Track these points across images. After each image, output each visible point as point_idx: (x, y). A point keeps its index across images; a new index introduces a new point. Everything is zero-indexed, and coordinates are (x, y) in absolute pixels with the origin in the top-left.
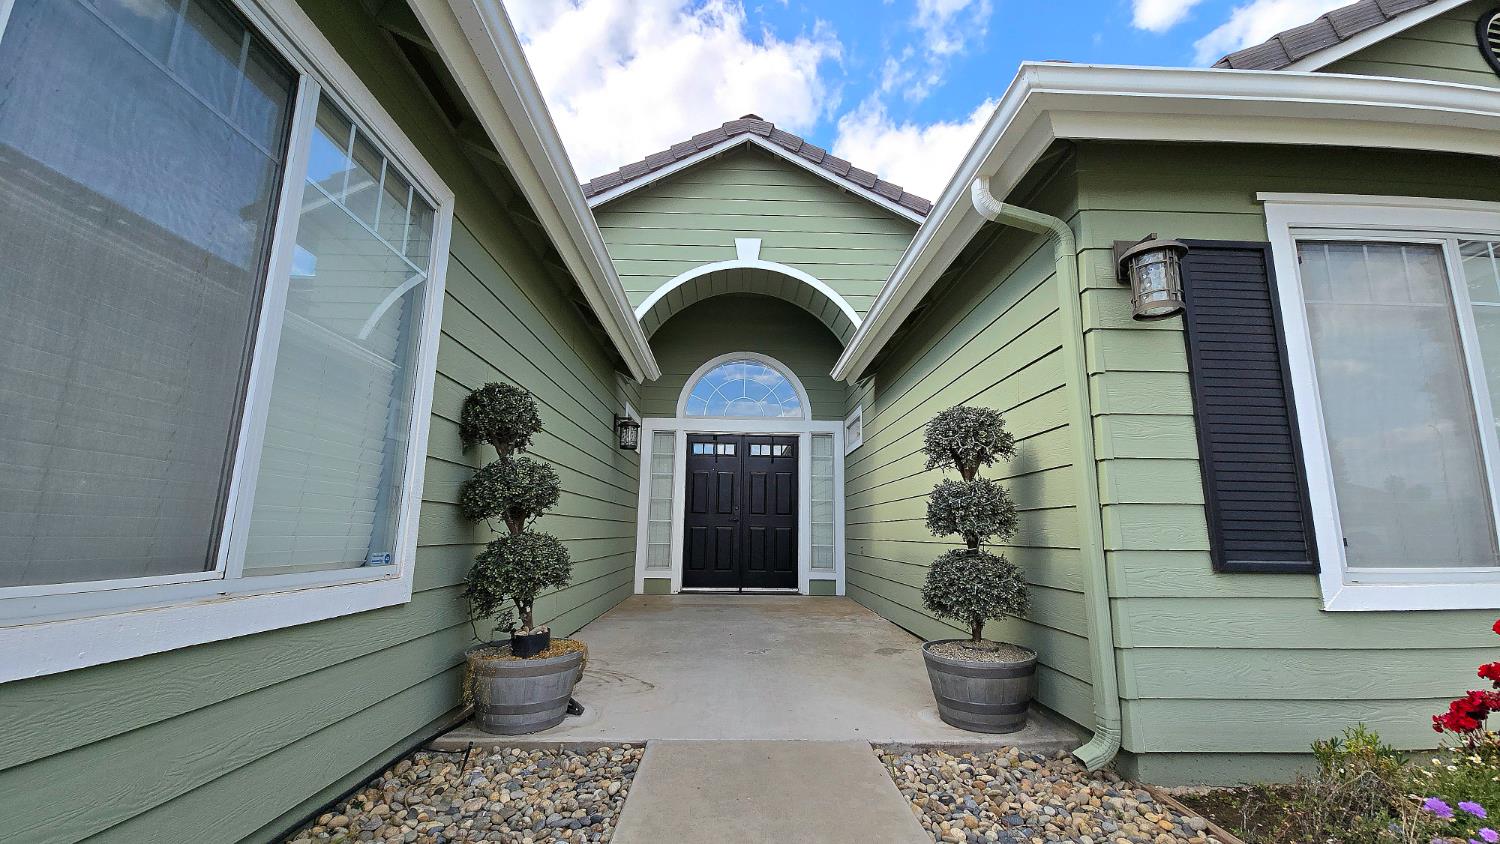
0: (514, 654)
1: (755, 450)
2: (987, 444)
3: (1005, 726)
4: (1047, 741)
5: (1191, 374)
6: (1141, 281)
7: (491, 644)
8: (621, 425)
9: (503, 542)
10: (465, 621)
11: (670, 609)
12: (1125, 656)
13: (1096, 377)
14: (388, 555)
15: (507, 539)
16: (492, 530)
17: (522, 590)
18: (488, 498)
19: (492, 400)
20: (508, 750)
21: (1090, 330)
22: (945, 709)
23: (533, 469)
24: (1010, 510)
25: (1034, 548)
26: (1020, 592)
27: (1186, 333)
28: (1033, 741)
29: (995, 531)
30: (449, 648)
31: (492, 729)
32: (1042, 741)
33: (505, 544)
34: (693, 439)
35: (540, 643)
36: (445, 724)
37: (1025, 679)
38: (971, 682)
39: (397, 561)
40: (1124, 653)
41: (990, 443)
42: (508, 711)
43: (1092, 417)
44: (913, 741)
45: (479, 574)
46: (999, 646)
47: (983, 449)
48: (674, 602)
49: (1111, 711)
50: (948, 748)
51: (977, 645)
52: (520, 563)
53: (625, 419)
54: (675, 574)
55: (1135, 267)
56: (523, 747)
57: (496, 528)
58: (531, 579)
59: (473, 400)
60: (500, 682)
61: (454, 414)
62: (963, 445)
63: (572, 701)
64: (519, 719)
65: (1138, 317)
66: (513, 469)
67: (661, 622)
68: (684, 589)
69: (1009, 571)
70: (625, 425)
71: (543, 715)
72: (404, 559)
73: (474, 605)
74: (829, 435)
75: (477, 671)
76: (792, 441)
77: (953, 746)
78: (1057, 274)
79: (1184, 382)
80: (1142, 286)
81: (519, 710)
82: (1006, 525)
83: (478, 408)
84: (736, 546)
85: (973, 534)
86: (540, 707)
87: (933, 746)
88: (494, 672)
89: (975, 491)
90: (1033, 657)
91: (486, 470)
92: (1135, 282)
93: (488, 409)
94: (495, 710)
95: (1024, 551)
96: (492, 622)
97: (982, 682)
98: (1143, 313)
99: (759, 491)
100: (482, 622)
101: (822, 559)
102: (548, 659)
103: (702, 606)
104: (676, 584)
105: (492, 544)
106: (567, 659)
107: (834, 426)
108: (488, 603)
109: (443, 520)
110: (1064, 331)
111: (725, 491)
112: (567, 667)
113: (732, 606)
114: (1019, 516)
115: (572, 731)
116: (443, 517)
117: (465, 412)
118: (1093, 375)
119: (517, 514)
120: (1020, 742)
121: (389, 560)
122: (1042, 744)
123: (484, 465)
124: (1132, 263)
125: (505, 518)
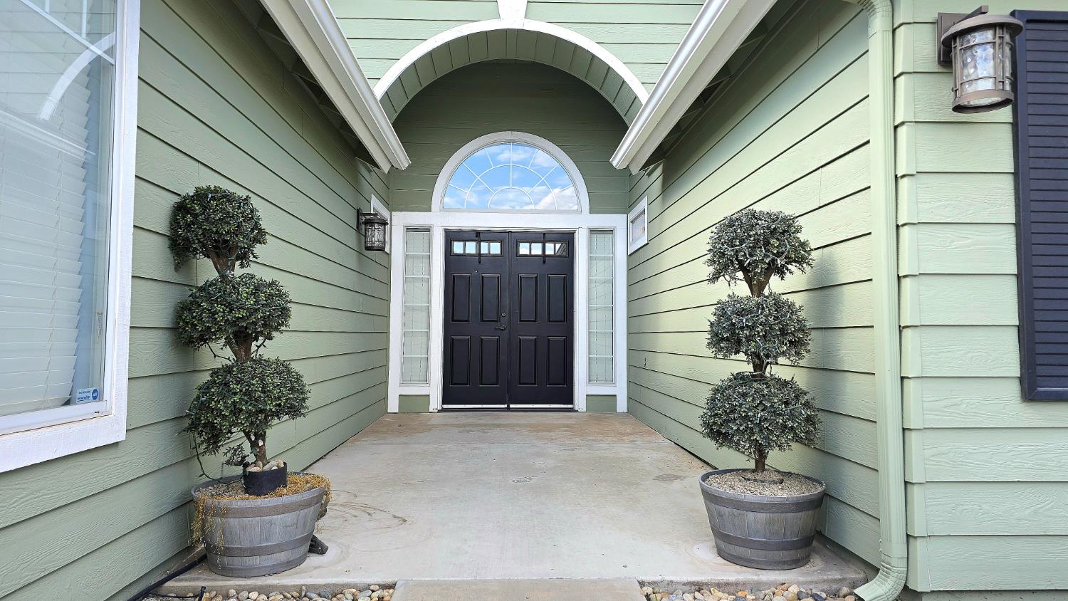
0: (247, 491)
1: (524, 249)
2: (779, 254)
3: (785, 563)
4: (830, 577)
5: (1016, 174)
6: (965, 65)
7: (219, 481)
8: (366, 222)
9: (228, 370)
10: (192, 456)
11: (430, 430)
12: (916, 492)
13: (905, 179)
14: (95, 391)
15: (233, 367)
16: (215, 356)
17: (252, 423)
18: (208, 322)
19: (205, 208)
20: (245, 594)
21: (903, 123)
22: (723, 545)
23: (258, 288)
24: (802, 330)
25: (827, 370)
26: (809, 419)
27: (1015, 125)
28: (815, 578)
29: (783, 353)
30: (174, 486)
31: (227, 572)
32: (825, 578)
33: (230, 373)
34: (451, 236)
35: (277, 479)
36: (174, 567)
37: (810, 512)
38: (751, 516)
39: (106, 396)
40: (916, 488)
41: (783, 253)
42: (242, 552)
43: (898, 226)
44: (686, 579)
45: (203, 406)
46: (784, 477)
47: (773, 261)
48: (434, 421)
49: (897, 549)
50: (721, 586)
51: (759, 476)
52: (248, 393)
53: (370, 214)
54: (434, 389)
55: (959, 48)
56: (262, 590)
57: (219, 354)
58: (261, 411)
59: (181, 209)
60: (233, 522)
61: (162, 225)
62: (751, 255)
63: (314, 540)
64: (257, 561)
65: (959, 109)
66: (234, 287)
67: (416, 446)
68: (445, 406)
69: (797, 397)
70: (369, 223)
71: (282, 557)
72: (114, 394)
73: (199, 440)
74: (611, 231)
75: (206, 511)
76: (567, 239)
77: (728, 584)
78: (869, 52)
79: (1007, 185)
80: (965, 72)
81: (254, 552)
82: (797, 345)
83: (189, 218)
84: (503, 358)
85: (758, 356)
86: (279, 548)
87: (706, 584)
88: (225, 513)
89: (763, 309)
90: (820, 489)
91: (201, 289)
92: (958, 64)
93: (201, 218)
94: (228, 552)
95: (815, 373)
96: (221, 456)
97: (762, 516)
98: (966, 103)
99: (528, 294)
100: (207, 456)
101: (601, 372)
102: (284, 497)
103: (464, 425)
104: (436, 402)
105: (215, 373)
106: (306, 496)
107: (615, 221)
108: (215, 438)
109: (157, 346)
110: (873, 123)
111: (490, 295)
112: (307, 504)
113: (499, 426)
114: (814, 334)
115: (315, 572)
116: (156, 344)
117: (174, 223)
118: (903, 176)
119: (242, 338)
120: (801, 579)
121: (97, 395)
122: (824, 581)
123: (201, 283)
124: (955, 42)
125: (228, 343)
